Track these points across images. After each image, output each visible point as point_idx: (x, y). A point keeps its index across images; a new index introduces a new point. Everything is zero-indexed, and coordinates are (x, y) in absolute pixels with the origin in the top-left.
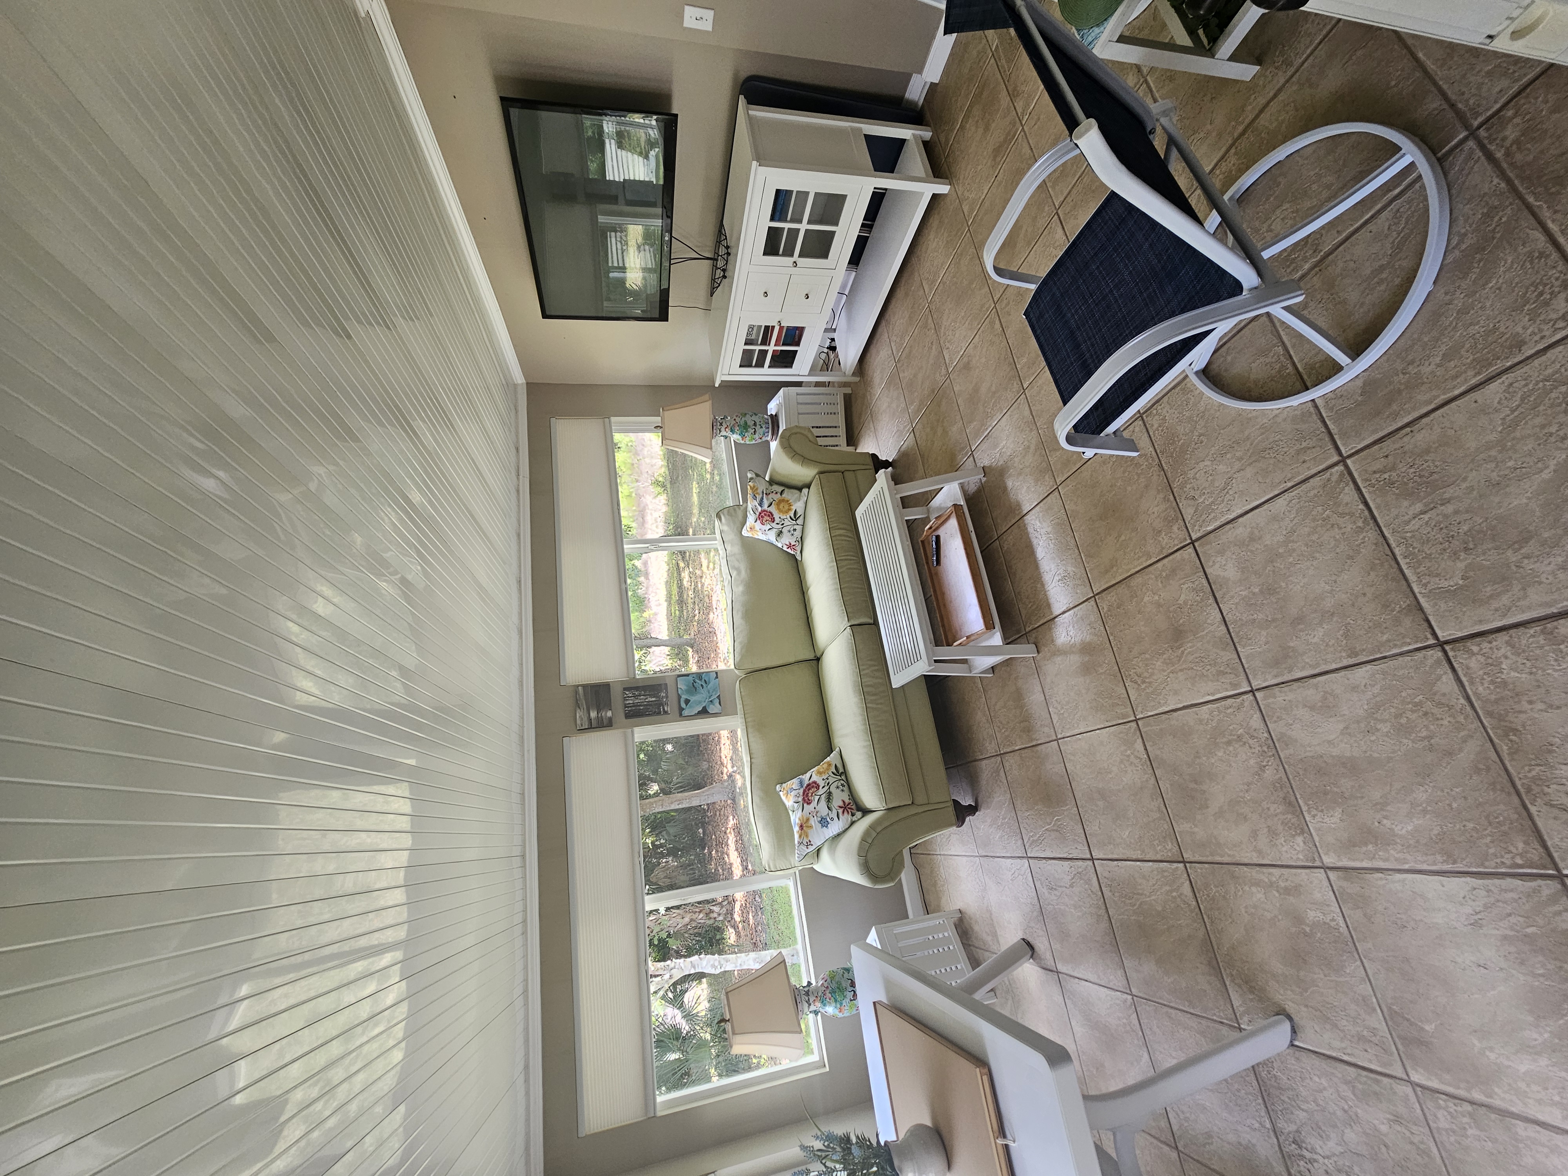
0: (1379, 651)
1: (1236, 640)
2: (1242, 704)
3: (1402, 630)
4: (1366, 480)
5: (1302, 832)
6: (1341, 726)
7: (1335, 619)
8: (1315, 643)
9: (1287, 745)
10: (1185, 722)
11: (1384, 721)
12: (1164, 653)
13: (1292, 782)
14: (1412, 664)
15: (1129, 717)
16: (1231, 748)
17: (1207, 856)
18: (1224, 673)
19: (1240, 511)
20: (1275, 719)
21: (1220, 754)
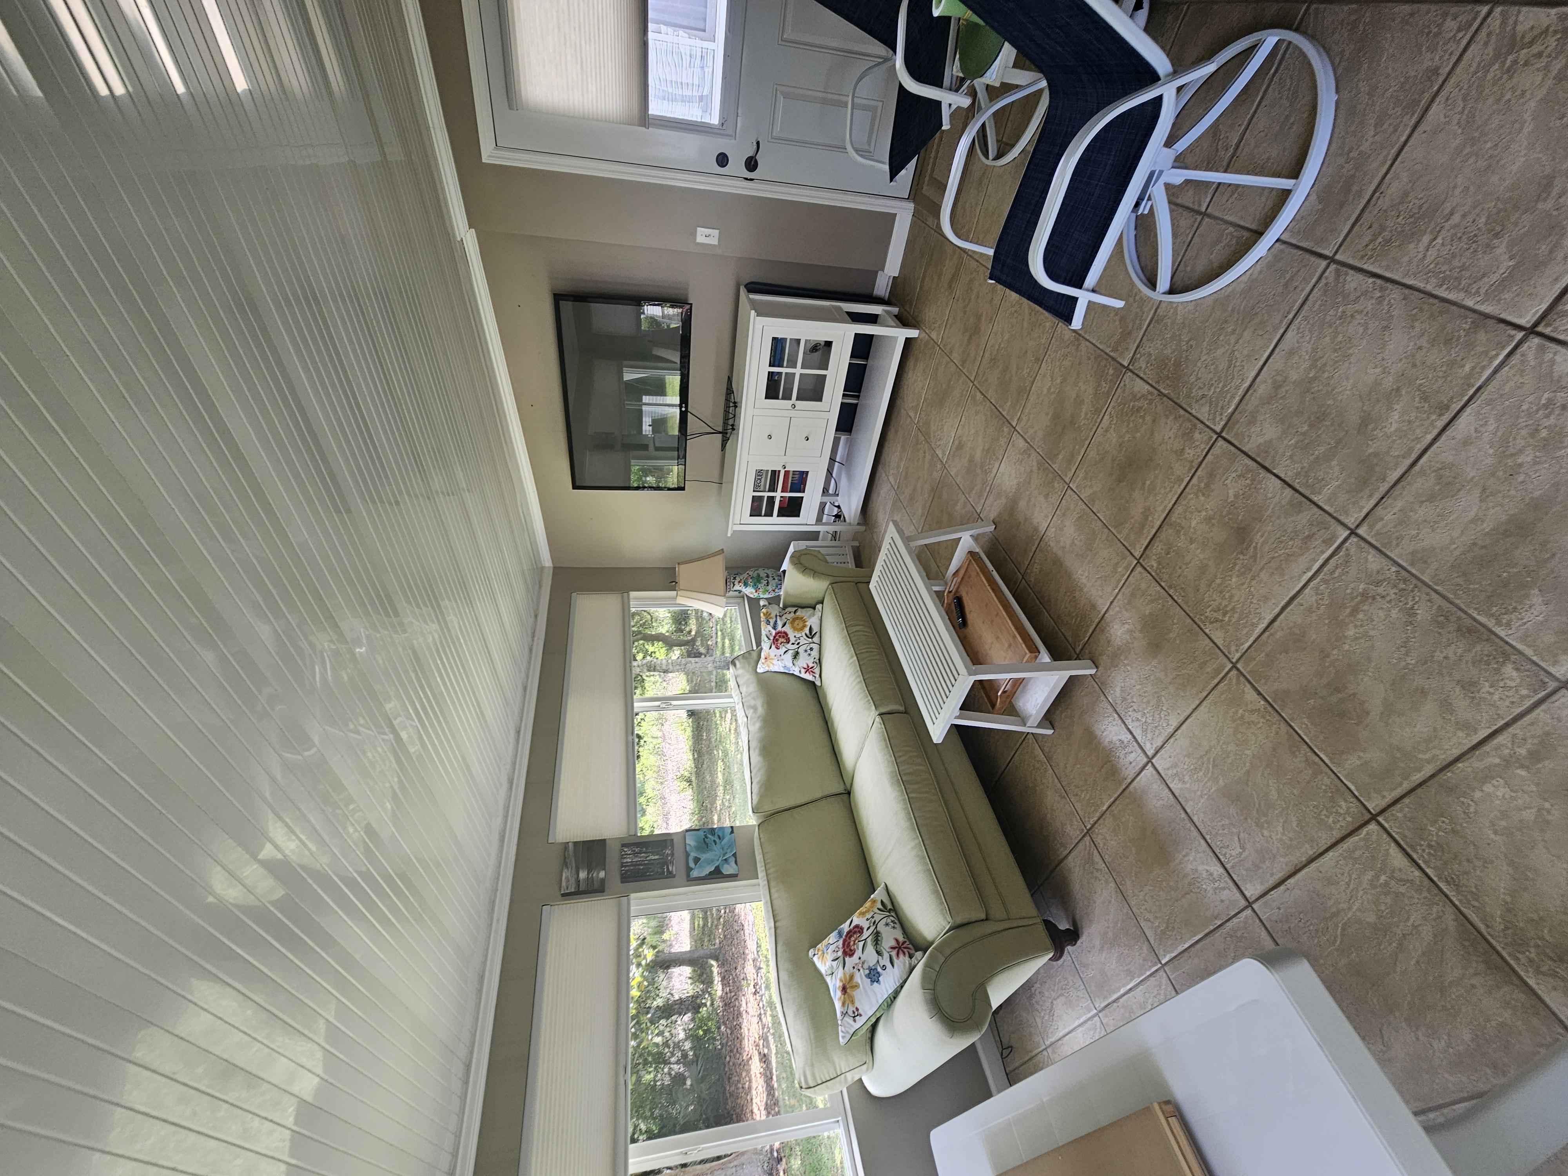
0: (1470, 386)
1: (1307, 493)
2: (1348, 555)
3: (1480, 349)
4: (1362, 257)
5: (1507, 657)
6: (1477, 493)
7: (1403, 392)
8: (1396, 431)
9: (1425, 562)
10: (1292, 624)
11: (1521, 451)
12: (1235, 564)
13: (1457, 601)
14: (1513, 372)
15: (1224, 667)
16: (1361, 616)
17: (1401, 784)
18: (1310, 537)
19: (1253, 374)
20: (1394, 542)
21: (1351, 632)
